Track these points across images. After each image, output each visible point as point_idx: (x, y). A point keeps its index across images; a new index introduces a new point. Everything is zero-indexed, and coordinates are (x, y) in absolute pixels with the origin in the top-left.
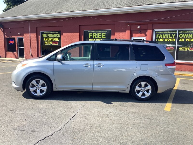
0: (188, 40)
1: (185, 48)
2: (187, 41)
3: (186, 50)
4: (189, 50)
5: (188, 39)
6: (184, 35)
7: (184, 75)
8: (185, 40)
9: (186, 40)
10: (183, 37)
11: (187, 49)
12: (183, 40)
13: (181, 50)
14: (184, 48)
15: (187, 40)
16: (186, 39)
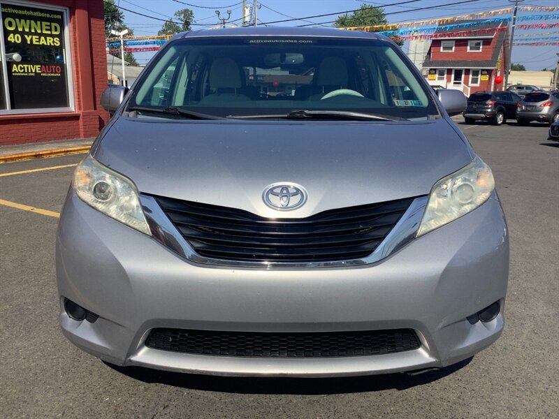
0: (31, 40)
1: (28, 68)
2: (29, 42)
3: (32, 72)
4: (40, 73)
5: (30, 36)
6: (17, 20)
7: (76, 153)
8: (24, 40)
9: (26, 40)
10: (17, 27)
11: (34, 71)
12: (18, 40)
13: (19, 72)
14: (26, 66)
15: (28, 39)
16: (26, 36)
